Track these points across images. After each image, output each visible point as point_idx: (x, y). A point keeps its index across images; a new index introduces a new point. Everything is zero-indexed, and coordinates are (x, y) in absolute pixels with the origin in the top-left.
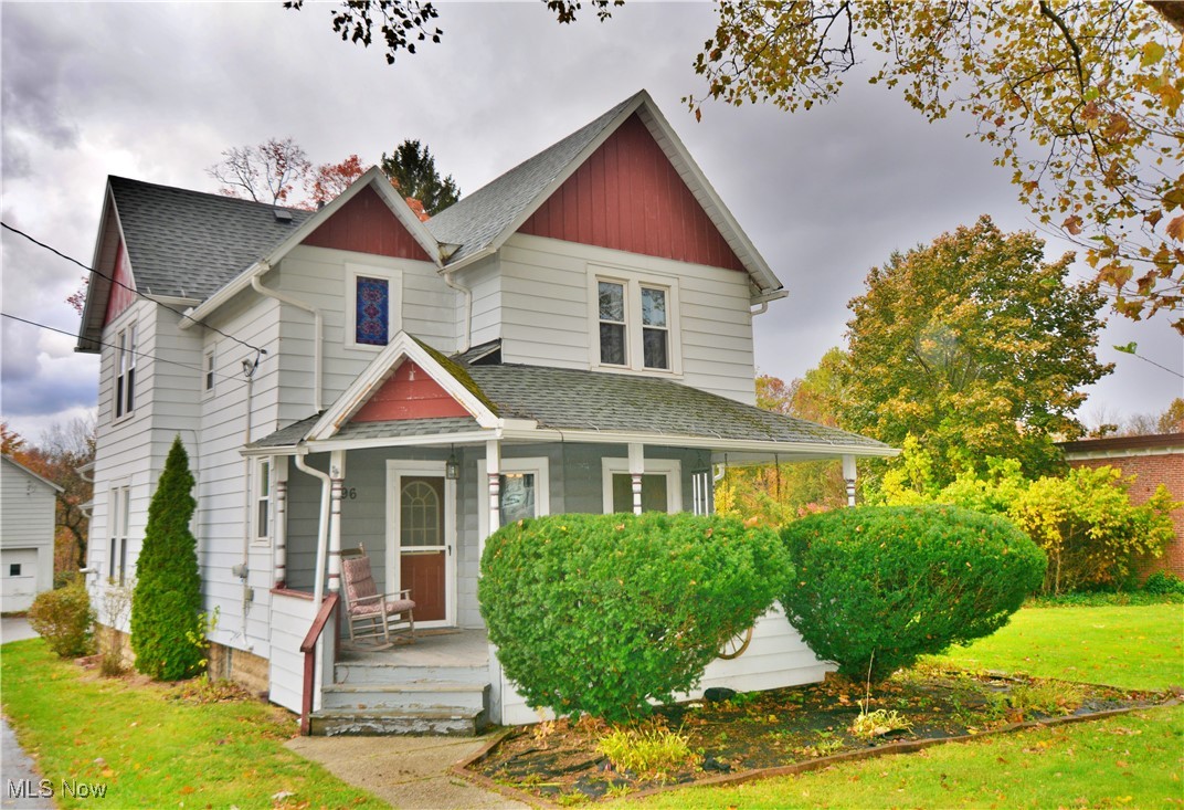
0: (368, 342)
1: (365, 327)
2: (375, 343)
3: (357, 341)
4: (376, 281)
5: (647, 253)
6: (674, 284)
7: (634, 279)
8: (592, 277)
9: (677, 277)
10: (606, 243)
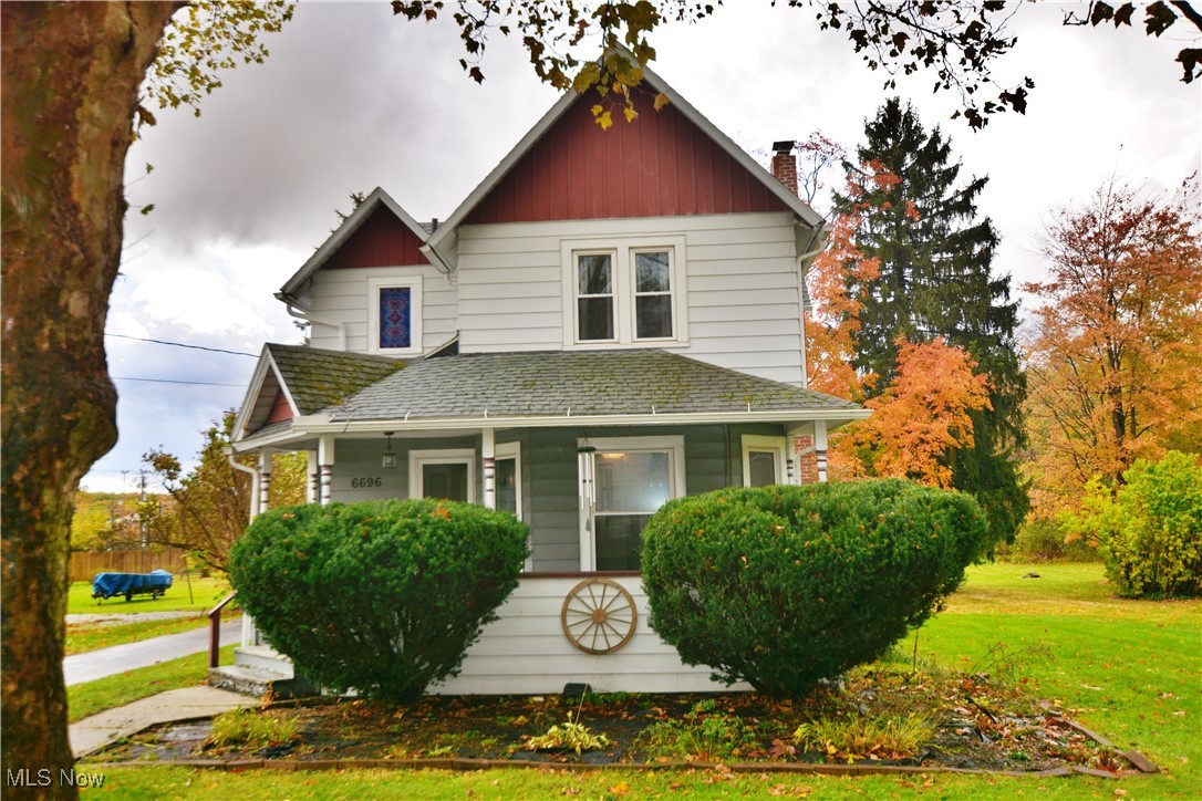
0: (392, 346)
1: (389, 333)
2: (399, 346)
3: (382, 346)
4: (399, 289)
5: (642, 212)
6: (678, 242)
7: (623, 246)
8: (567, 253)
9: (683, 234)
10: (586, 215)
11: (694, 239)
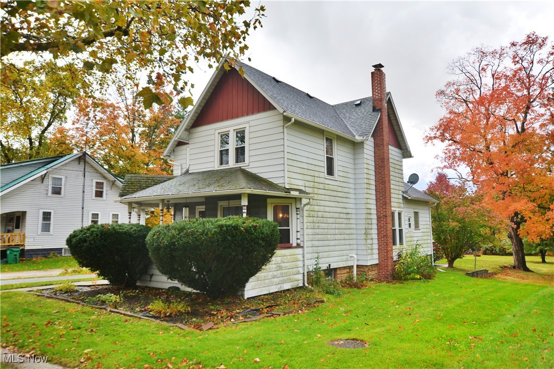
5: (237, 117)
6: (247, 126)
7: (231, 129)
8: (217, 134)
9: (248, 122)
10: (222, 120)
11: (252, 123)
